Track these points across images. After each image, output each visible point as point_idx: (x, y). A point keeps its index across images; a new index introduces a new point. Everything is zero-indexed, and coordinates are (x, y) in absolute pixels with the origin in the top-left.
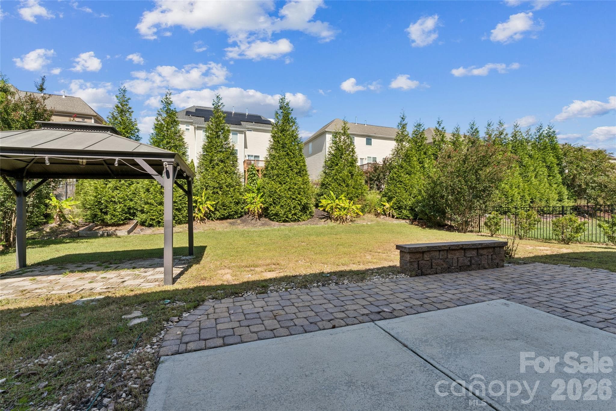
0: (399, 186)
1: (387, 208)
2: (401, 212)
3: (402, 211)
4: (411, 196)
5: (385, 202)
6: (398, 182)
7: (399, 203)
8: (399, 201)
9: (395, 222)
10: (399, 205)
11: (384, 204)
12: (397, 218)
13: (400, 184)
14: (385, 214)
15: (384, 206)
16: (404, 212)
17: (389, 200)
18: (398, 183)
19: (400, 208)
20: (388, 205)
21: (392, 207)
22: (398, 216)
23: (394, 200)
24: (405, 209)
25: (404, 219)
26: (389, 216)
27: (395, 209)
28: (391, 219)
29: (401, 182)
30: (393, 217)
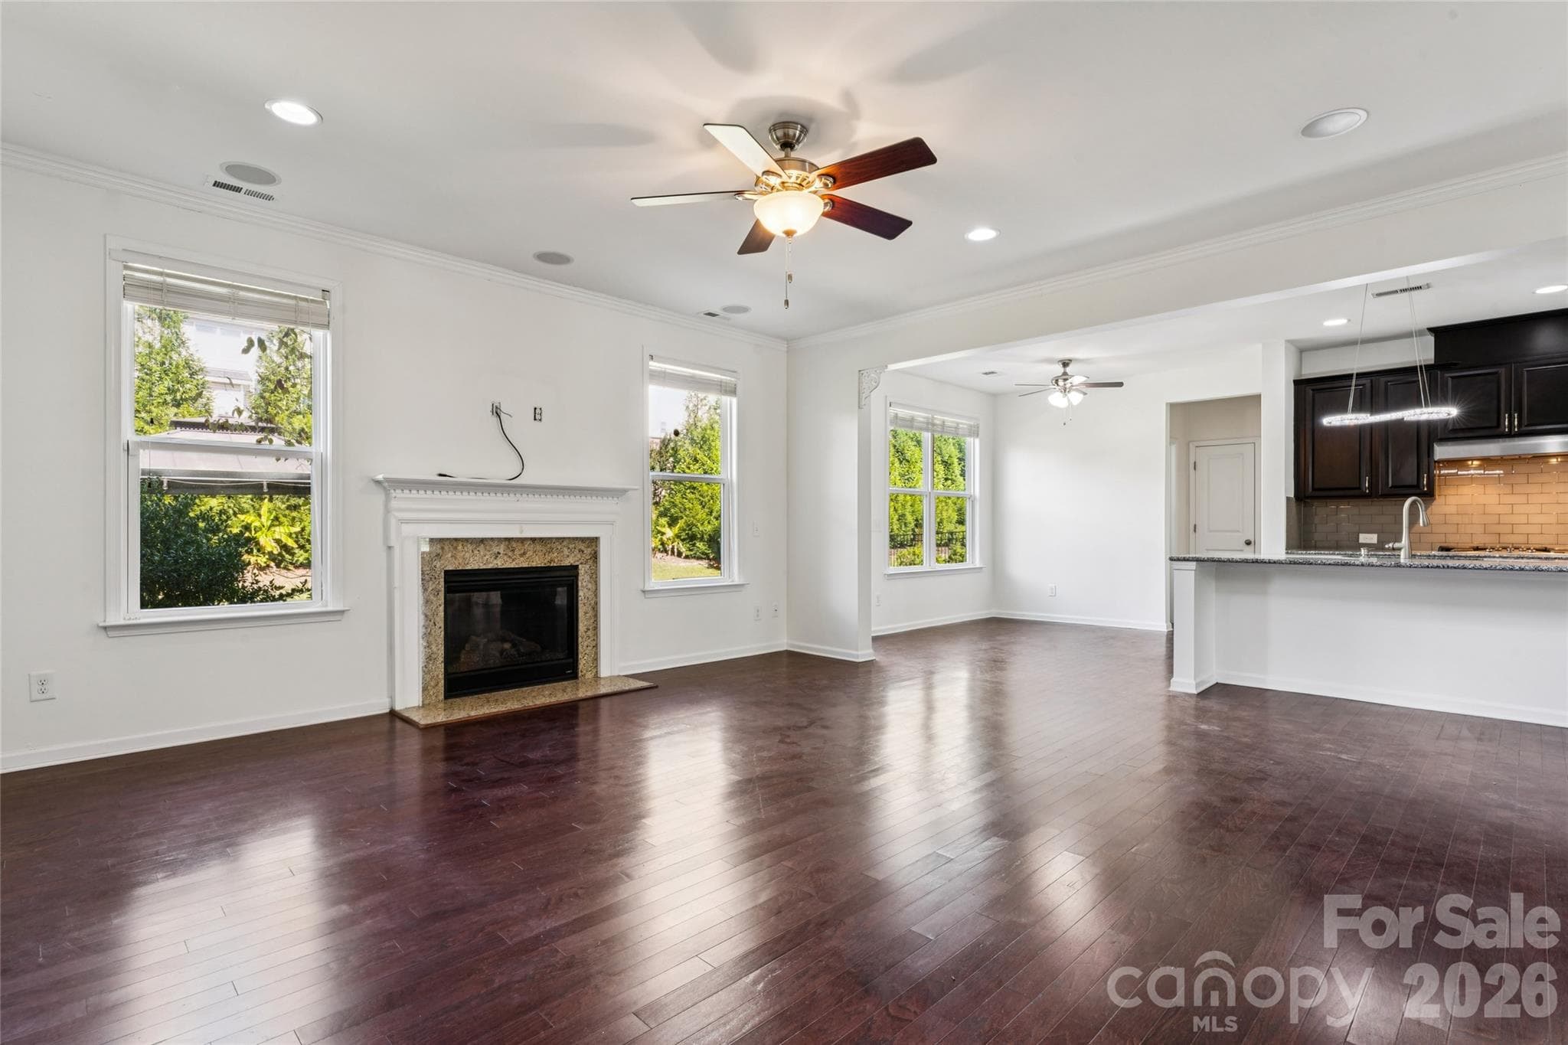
0: (693, 496)
1: (669, 539)
2: (694, 545)
3: (695, 543)
4: (711, 515)
5: (664, 526)
6: (689, 488)
7: (690, 529)
8: (690, 526)
9: (682, 563)
10: (690, 532)
11: (663, 530)
12: (687, 557)
13: (693, 493)
14: (666, 551)
15: (663, 534)
16: (700, 545)
17: (673, 522)
18: (688, 491)
19: (692, 538)
20: (670, 533)
21: (678, 536)
22: (689, 553)
23: (681, 523)
24: (702, 539)
25: (699, 558)
26: (673, 553)
27: (683, 540)
28: (675, 559)
29: (694, 488)
30: (680, 554)
